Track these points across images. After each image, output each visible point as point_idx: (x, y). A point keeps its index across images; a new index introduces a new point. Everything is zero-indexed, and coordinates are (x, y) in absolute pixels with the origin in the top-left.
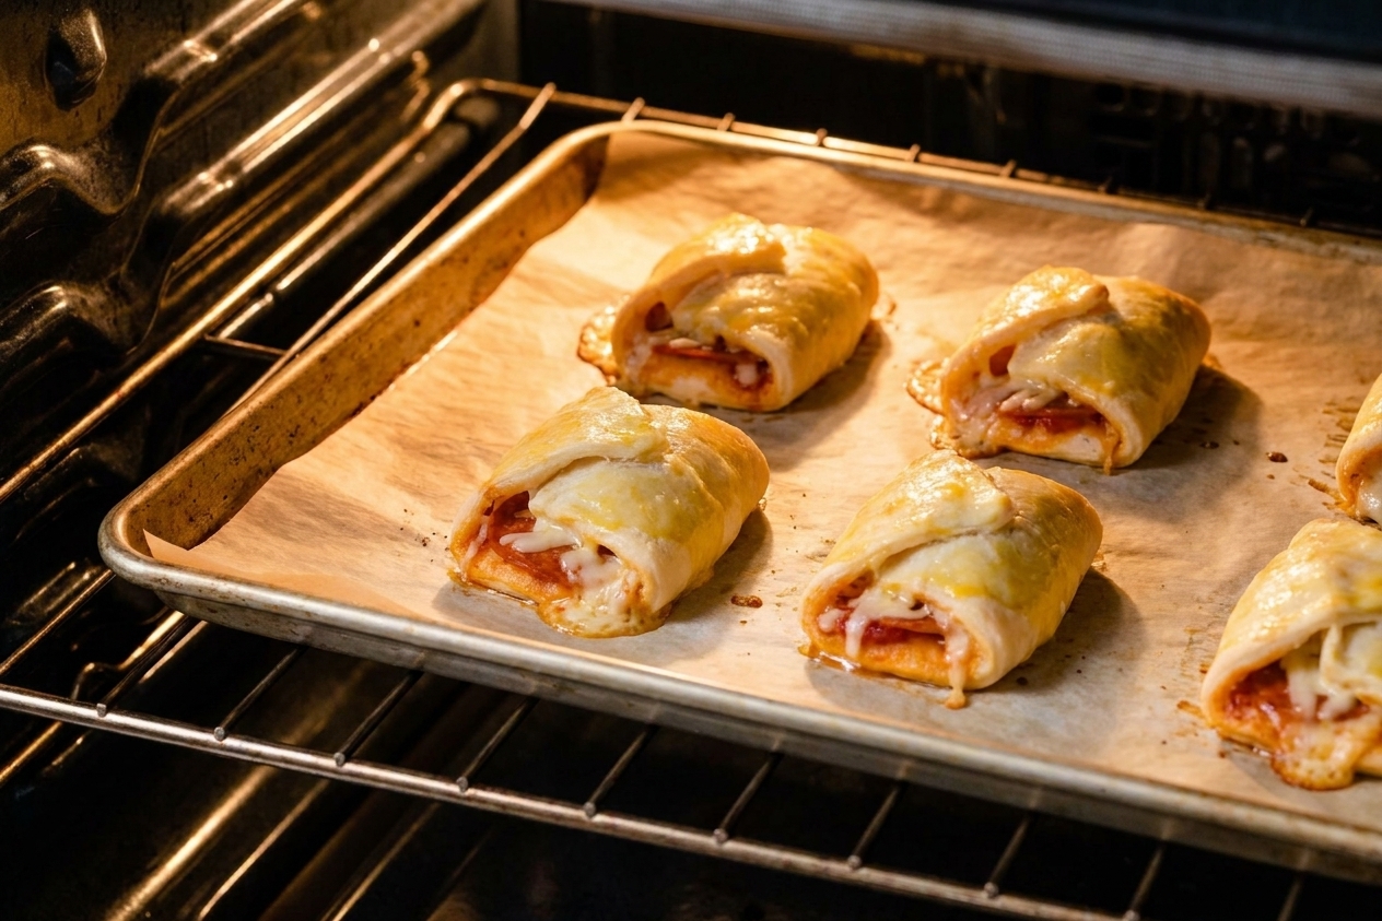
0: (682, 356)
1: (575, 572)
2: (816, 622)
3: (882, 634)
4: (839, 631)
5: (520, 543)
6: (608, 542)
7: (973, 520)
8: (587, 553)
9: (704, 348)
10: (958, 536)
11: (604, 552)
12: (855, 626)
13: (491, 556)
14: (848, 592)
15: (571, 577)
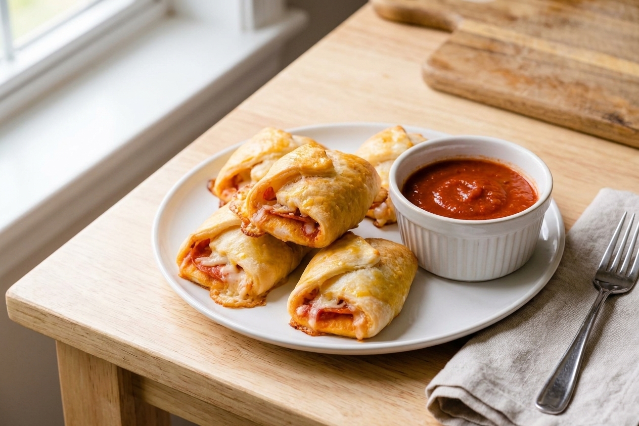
0: (279, 216)
1: (225, 276)
2: (295, 310)
3: (324, 316)
4: (306, 315)
5: (205, 261)
6: (241, 263)
7: (362, 263)
8: (230, 268)
9: (290, 214)
10: (357, 269)
11: (239, 268)
12: (314, 312)
13: (192, 267)
14: (309, 297)
15: (223, 278)
